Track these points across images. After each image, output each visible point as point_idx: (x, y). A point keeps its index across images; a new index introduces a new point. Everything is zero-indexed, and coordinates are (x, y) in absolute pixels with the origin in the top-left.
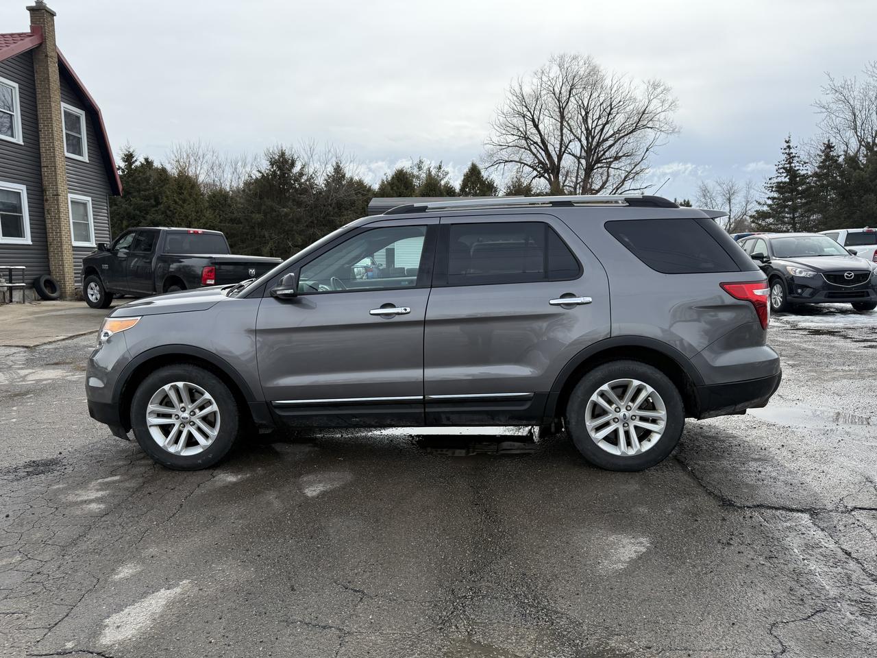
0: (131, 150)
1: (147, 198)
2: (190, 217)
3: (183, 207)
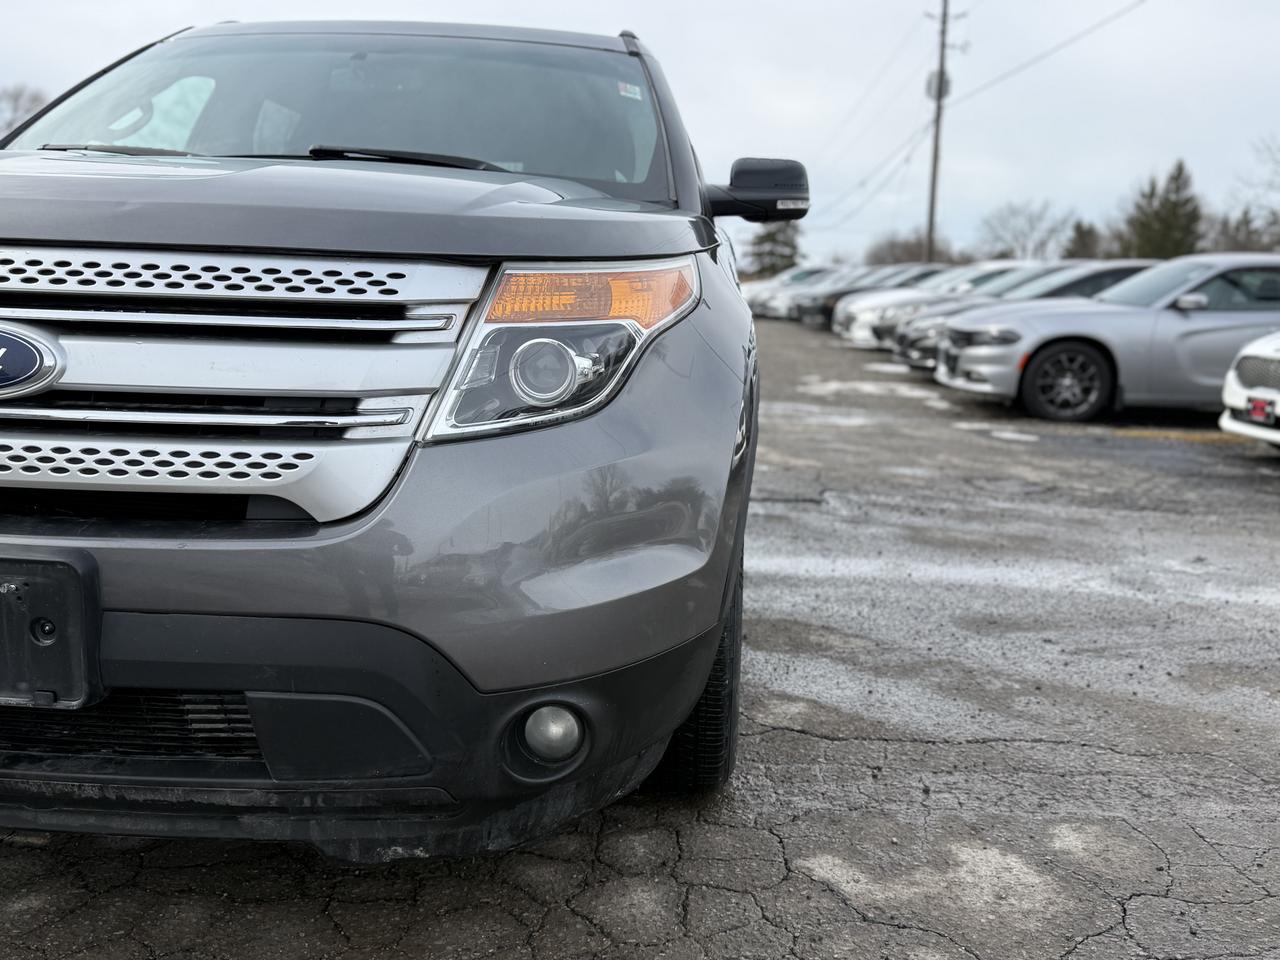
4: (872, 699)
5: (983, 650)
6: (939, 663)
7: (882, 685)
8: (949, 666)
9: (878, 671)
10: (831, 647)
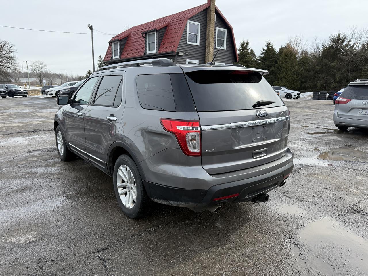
0: (270, 42)
1: (272, 62)
2: (288, 69)
3: (285, 64)
4: (47, 169)
5: (27, 182)
6: (36, 178)
7: (46, 171)
8: (34, 177)
9: (47, 173)
10: (56, 175)
